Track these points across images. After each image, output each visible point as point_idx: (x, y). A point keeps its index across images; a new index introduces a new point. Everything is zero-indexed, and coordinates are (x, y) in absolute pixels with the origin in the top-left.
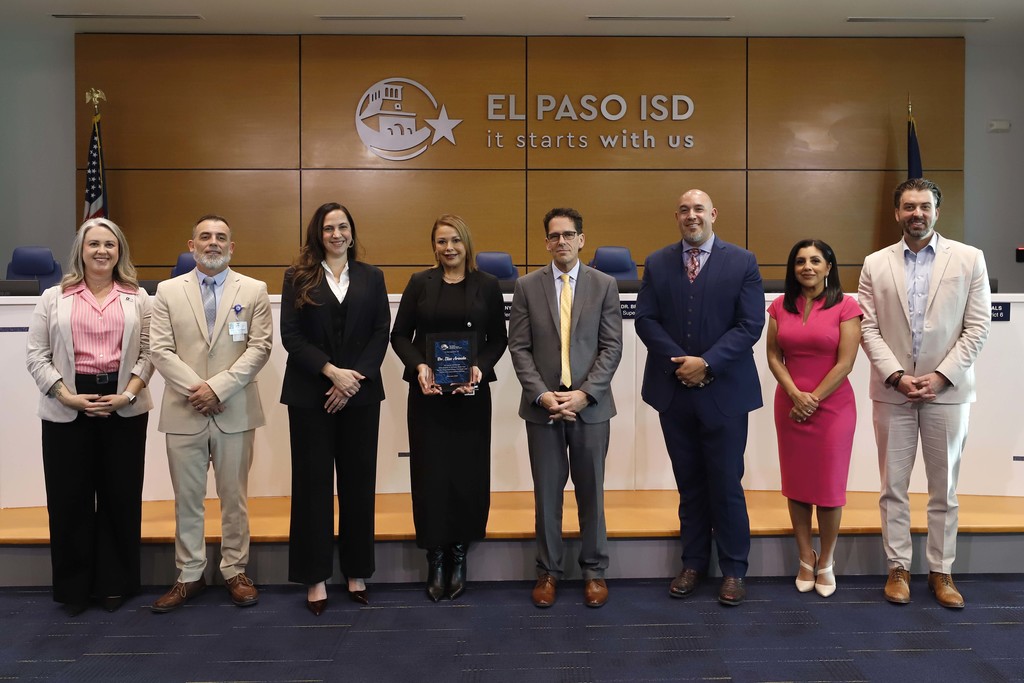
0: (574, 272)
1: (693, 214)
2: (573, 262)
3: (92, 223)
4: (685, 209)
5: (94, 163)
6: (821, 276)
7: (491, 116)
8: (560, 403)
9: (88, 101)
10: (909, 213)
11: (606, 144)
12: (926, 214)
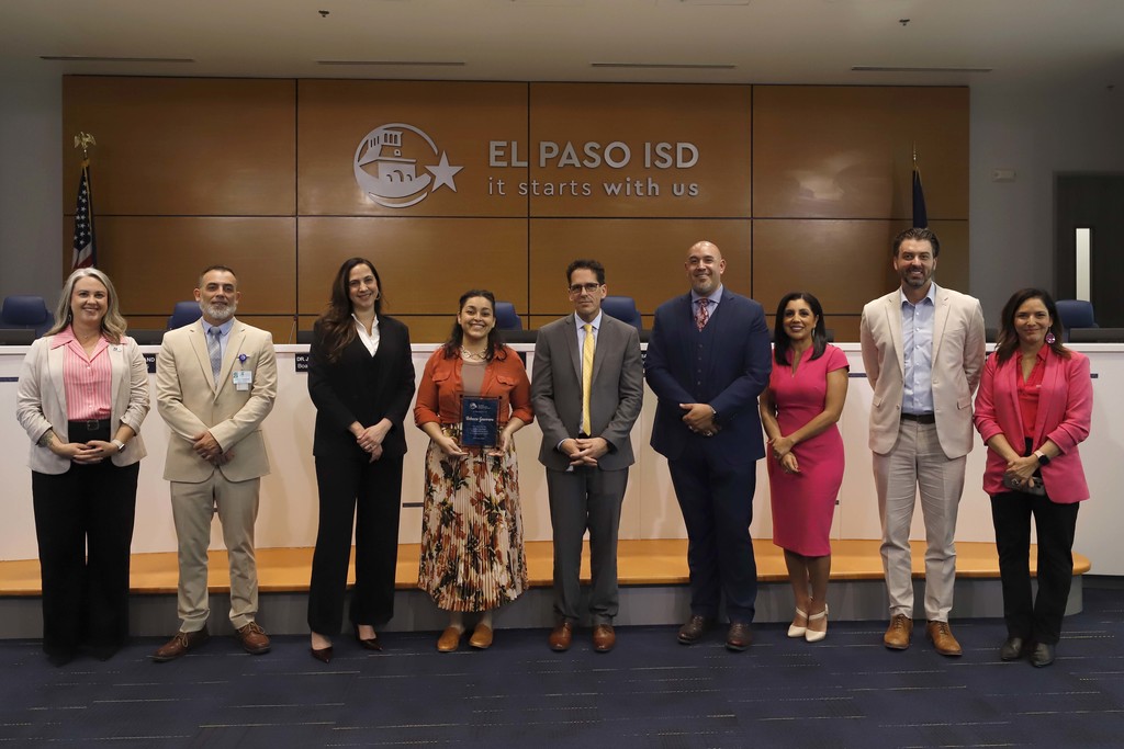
0: (597, 322)
1: (702, 265)
2: (594, 314)
3: (81, 273)
4: (696, 260)
5: (83, 209)
6: (809, 329)
7: (493, 163)
8: (581, 450)
9: (76, 145)
10: (908, 262)
11: (609, 192)
12: (924, 263)
